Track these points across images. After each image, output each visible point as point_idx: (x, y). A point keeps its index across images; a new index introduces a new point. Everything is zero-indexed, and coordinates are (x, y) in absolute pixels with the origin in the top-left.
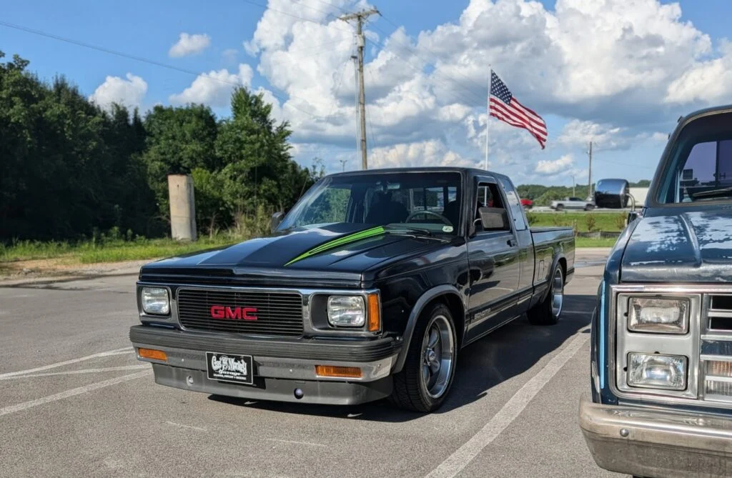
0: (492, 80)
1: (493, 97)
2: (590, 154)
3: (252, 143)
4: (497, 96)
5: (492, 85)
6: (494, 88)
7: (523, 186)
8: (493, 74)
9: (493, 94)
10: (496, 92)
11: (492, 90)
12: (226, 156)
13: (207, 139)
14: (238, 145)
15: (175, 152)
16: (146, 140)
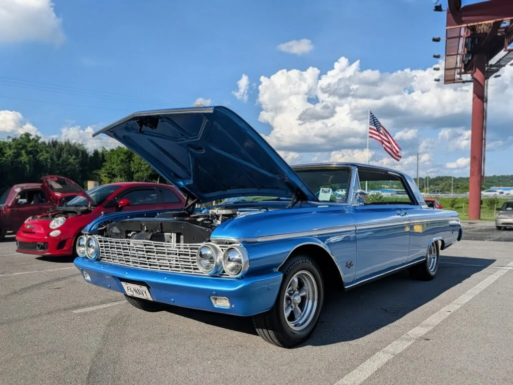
1: (371, 126)
5: (371, 119)
6: (372, 121)
7: (439, 177)
10: (373, 123)
11: (370, 123)
12: (135, 171)
13: (128, 163)
14: (140, 166)
15: (113, 169)
16: (103, 164)
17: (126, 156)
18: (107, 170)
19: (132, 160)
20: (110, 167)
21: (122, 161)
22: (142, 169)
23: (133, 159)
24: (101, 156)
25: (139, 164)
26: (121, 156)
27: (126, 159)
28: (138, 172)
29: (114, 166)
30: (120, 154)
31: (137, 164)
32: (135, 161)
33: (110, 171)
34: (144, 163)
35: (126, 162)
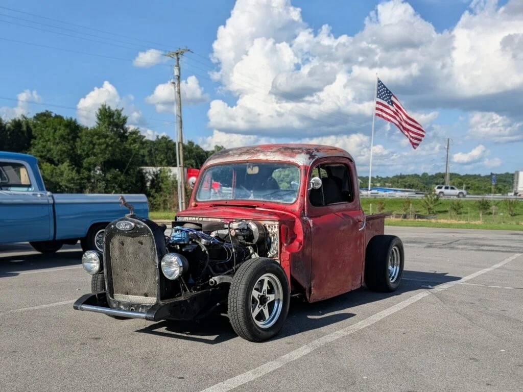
0: (379, 86)
1: (379, 100)
2: (448, 148)
3: (100, 144)
4: (383, 99)
5: (378, 90)
6: (380, 93)
8: (379, 81)
9: (380, 98)
10: (382, 96)
11: (378, 94)
12: (83, 153)
13: (72, 142)
14: (91, 146)
15: (49, 151)
16: (32, 142)
17: (68, 131)
18: (38, 151)
19: (79, 137)
20: (44, 147)
21: (62, 137)
22: (95, 150)
23: (80, 134)
24: (24, 128)
25: (91, 142)
26: (60, 129)
27: (68, 135)
28: (88, 155)
29: (50, 145)
30: (58, 127)
31: (87, 142)
32: (84, 138)
33: (44, 154)
34: (98, 141)
35: (68, 139)
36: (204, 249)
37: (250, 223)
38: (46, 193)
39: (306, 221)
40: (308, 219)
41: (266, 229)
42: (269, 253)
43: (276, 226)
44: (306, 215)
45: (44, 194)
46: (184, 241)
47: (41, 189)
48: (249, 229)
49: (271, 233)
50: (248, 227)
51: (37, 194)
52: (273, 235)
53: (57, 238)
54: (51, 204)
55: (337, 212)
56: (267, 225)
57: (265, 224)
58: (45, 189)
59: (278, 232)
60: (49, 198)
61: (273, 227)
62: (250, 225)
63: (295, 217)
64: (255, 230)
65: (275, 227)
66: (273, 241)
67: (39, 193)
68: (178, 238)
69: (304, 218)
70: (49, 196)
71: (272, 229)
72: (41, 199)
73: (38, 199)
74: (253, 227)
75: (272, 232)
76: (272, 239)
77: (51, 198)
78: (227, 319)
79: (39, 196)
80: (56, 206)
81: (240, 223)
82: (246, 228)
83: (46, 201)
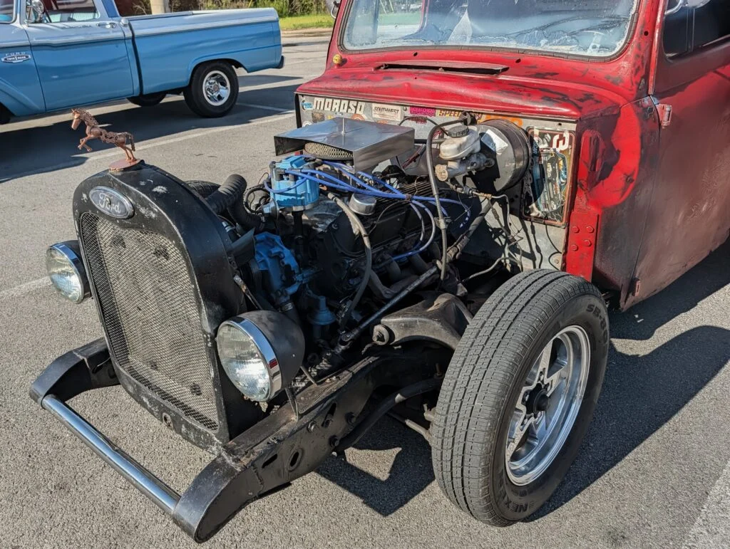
36: (357, 227)
37: (489, 132)
38: (120, 21)
39: (652, 110)
40: (655, 101)
41: (532, 141)
42: (534, 205)
43: (567, 135)
44: (651, 92)
45: (116, 23)
46: (302, 203)
47: (111, 15)
48: (486, 150)
49: (547, 154)
50: (482, 144)
51: (105, 24)
52: (554, 161)
53: (145, 92)
54: (128, 39)
55: (719, 67)
56: (536, 132)
57: (529, 128)
58: (118, 14)
59: (571, 153)
60: (124, 29)
61: (557, 137)
62: (491, 140)
63: (621, 101)
64: (504, 151)
65: (562, 138)
66: (549, 175)
67: (108, 22)
68: (286, 198)
69: (646, 101)
70: (125, 25)
71: (550, 144)
72: (113, 32)
73: (108, 33)
74: (499, 143)
75: (551, 150)
76: (549, 169)
77: (128, 28)
78: (426, 447)
79: (109, 26)
80: (136, 40)
81: (464, 139)
82: (478, 149)
83: (120, 35)
